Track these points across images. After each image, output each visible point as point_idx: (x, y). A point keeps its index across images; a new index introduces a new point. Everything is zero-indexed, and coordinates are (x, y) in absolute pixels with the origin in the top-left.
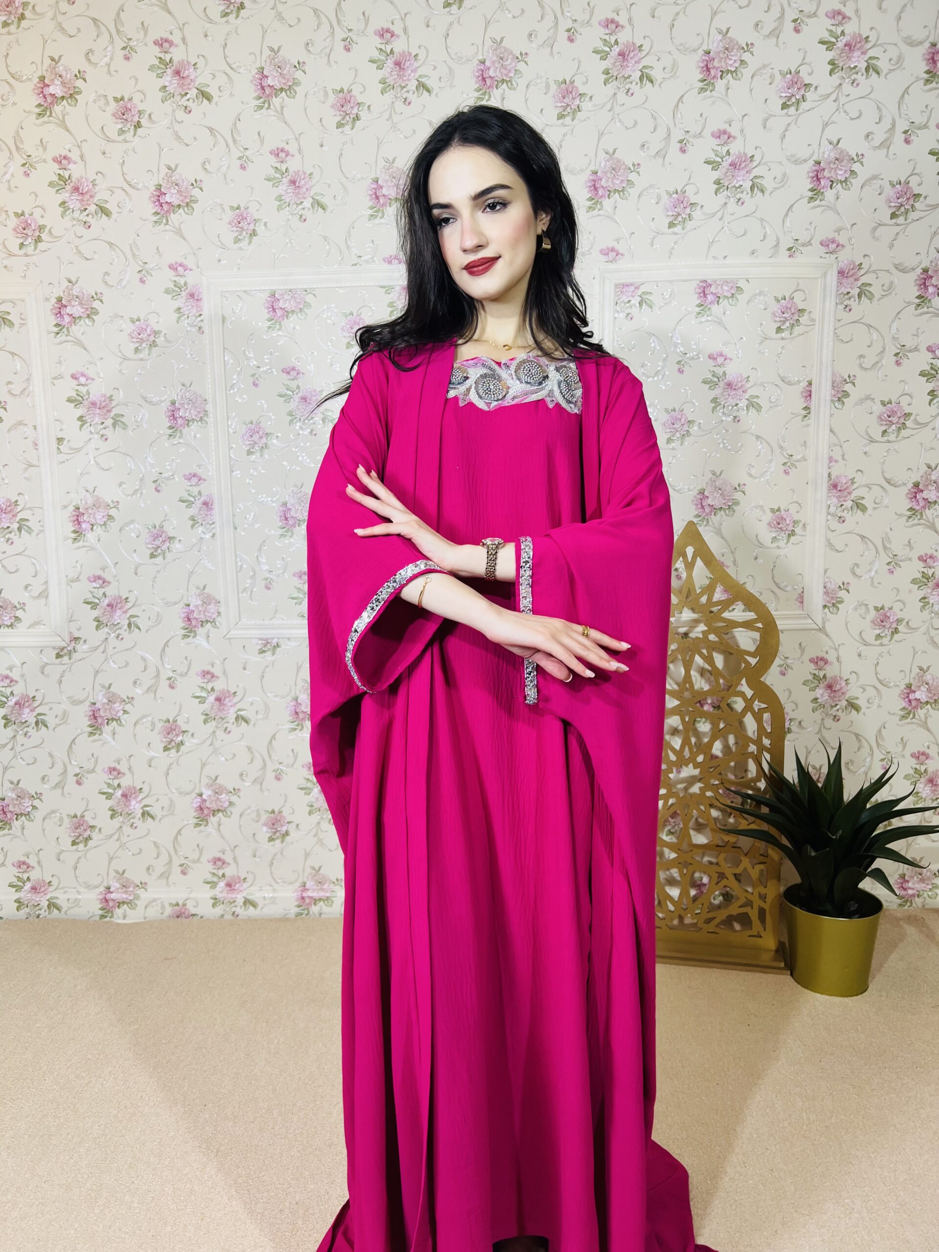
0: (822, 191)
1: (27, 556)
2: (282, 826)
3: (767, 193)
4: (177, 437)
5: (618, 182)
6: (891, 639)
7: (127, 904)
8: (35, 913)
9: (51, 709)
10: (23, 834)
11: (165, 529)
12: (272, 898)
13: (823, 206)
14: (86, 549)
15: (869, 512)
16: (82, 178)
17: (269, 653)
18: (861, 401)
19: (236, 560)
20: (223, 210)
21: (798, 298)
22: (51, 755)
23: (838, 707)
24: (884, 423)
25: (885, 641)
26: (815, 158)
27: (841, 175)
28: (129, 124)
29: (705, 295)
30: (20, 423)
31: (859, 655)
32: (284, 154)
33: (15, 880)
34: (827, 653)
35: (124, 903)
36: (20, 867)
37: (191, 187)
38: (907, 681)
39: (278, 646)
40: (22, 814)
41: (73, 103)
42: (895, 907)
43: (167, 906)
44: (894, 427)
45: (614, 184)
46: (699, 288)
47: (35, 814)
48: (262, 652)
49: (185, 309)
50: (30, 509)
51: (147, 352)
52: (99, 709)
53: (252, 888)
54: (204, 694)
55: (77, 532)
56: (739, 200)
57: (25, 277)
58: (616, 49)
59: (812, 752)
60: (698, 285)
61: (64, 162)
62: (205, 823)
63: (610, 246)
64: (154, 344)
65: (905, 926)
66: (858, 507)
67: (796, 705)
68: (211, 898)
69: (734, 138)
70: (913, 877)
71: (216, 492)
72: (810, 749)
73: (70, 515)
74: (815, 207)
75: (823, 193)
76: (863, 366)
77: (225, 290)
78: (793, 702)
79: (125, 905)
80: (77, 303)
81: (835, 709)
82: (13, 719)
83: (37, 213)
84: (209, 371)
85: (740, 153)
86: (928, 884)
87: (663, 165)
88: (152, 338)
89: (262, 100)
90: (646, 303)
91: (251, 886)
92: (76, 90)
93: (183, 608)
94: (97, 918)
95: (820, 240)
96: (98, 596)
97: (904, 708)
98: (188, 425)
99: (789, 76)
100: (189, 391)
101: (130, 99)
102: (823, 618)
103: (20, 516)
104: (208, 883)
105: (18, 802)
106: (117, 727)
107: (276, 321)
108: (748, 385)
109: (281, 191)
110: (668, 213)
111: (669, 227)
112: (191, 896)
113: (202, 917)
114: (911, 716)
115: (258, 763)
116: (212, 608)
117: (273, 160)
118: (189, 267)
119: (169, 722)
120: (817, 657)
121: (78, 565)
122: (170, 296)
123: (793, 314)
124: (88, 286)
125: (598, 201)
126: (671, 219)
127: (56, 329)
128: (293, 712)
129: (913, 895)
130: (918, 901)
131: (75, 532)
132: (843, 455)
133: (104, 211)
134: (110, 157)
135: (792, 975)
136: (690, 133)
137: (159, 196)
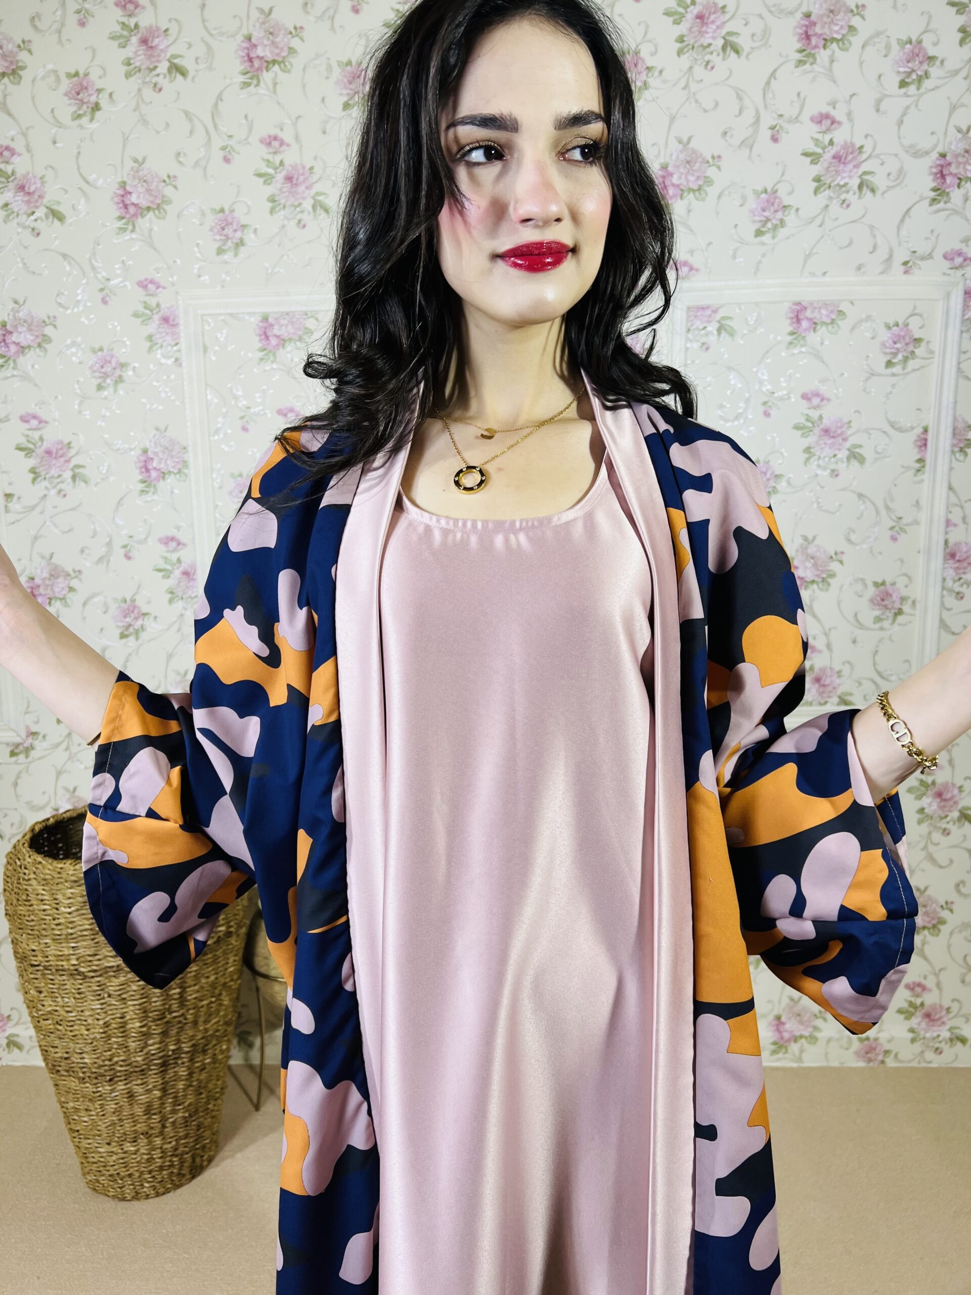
0: (947, 191)
3: (879, 193)
4: (151, 493)
5: (692, 178)
9: (5, 816)
11: (137, 603)
13: (947, 210)
16: (28, 174)
20: (203, 213)
21: (914, 324)
23: (948, 819)
26: (940, 149)
28: (85, 107)
29: (799, 321)
32: (277, 142)
37: (163, 184)
41: (16, 81)
45: (688, 181)
49: (158, 336)
51: (111, 389)
56: (844, 201)
58: (694, 10)
60: (790, 308)
63: (682, 259)
64: (120, 379)
69: (840, 123)
71: (198, 559)
74: (937, 212)
75: (948, 193)
77: (206, 313)
80: (24, 329)
81: (945, 820)
84: (188, 413)
85: (846, 143)
87: (750, 157)
88: (118, 372)
89: (249, 75)
90: (725, 330)
92: (20, 64)
95: (943, 252)
98: (163, 478)
99: (908, 46)
100: (164, 437)
101: (86, 75)
107: (270, 352)
108: (850, 432)
109: (275, 191)
110: (755, 218)
111: (756, 236)
117: (263, 151)
118: (162, 284)
122: (139, 320)
123: (907, 344)
124: (38, 307)
126: (758, 226)
132: (964, 519)
133: (58, 216)
134: (63, 148)
136: (785, 118)
137: (123, 196)
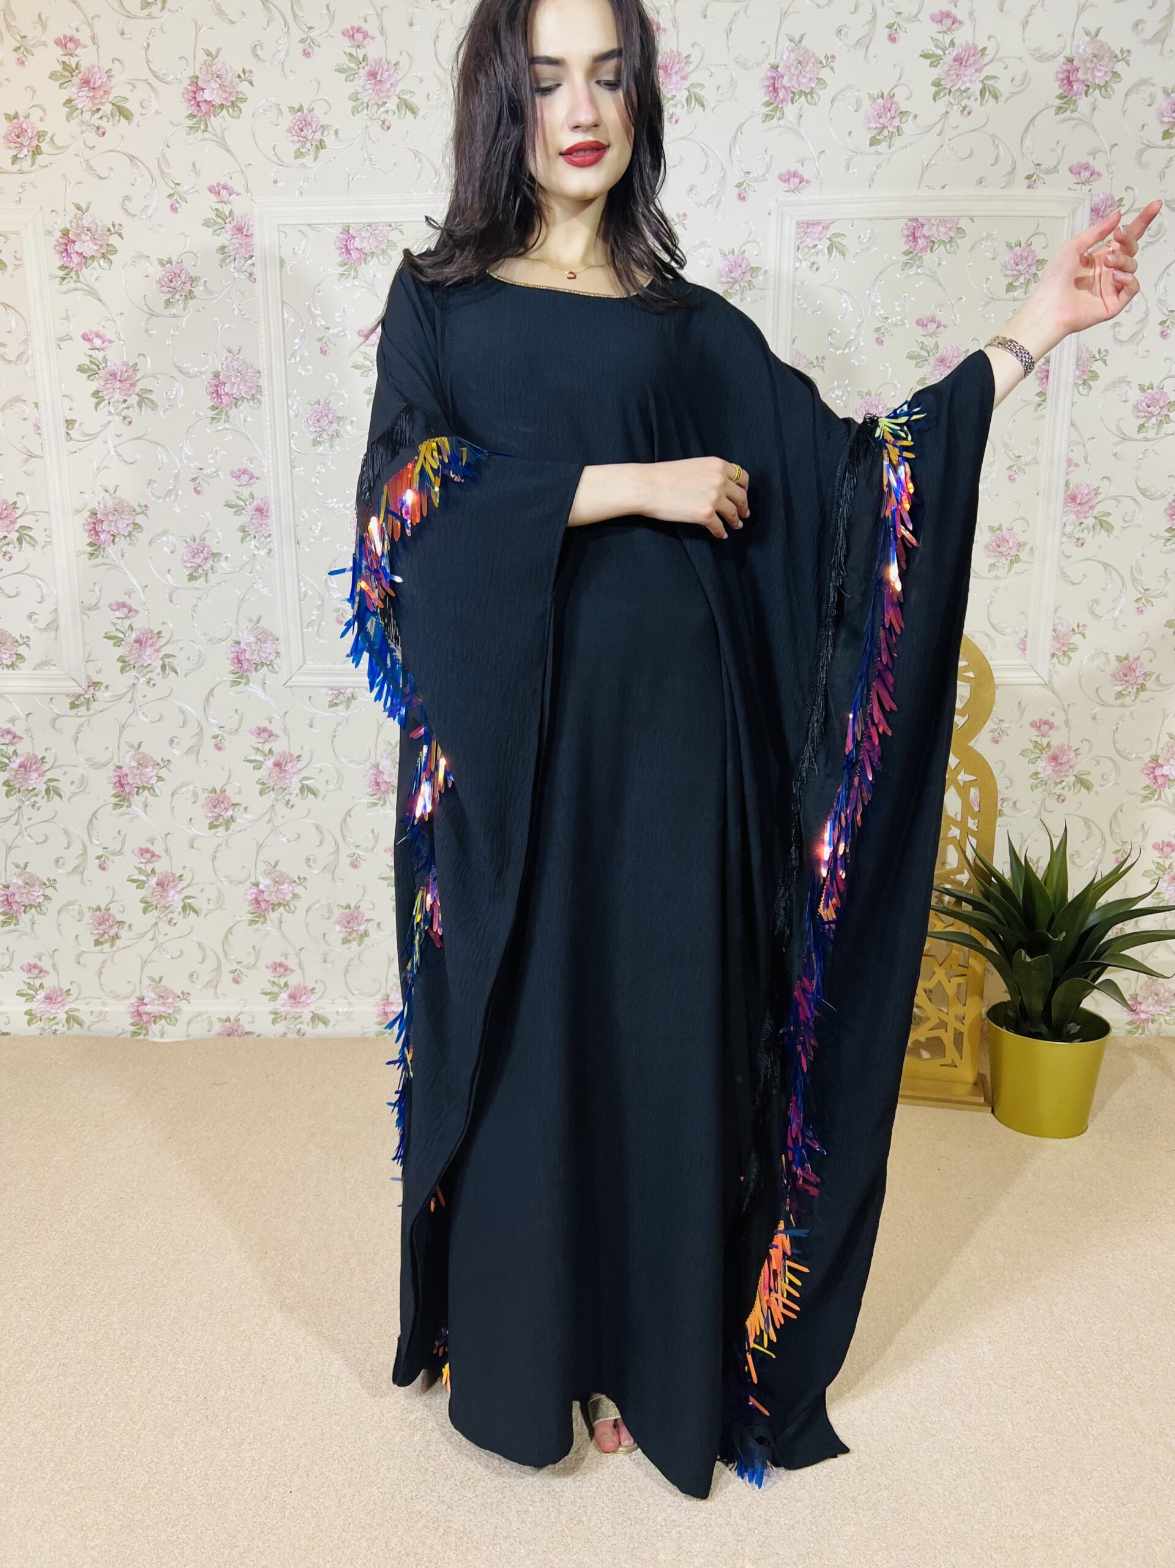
0: (1074, 98)
1: (30, 575)
2: (359, 924)
3: (1002, 99)
4: (222, 421)
5: (805, 81)
6: (1136, 698)
7: (165, 1018)
8: (50, 1028)
9: (65, 774)
10: (33, 930)
11: (206, 542)
12: (347, 1013)
13: (1074, 119)
14: (107, 567)
15: (1116, 532)
16: (93, 67)
17: (342, 707)
18: (1113, 385)
19: (299, 584)
20: (280, 112)
21: (1038, 244)
22: (66, 833)
23: (1064, 784)
24: (1142, 414)
25: (1127, 700)
26: (1067, 53)
27: (1100, 77)
29: (915, 239)
30: (18, 399)
31: (1094, 719)
32: (360, 35)
33: (25, 987)
34: (1053, 715)
35: (161, 1017)
36: (30, 970)
37: (238, 80)
38: (1153, 752)
39: (353, 697)
40: (31, 906)
42: (1122, 1034)
43: (215, 1021)
44: (1154, 420)
45: (799, 83)
46: (908, 230)
47: (48, 906)
48: (333, 705)
49: (231, 248)
50: (33, 513)
51: (181, 306)
52: (127, 775)
53: (320, 1001)
54: (260, 758)
55: (95, 545)
56: (965, 108)
57: (20, 201)
59: (1029, 841)
60: (906, 224)
61: (70, 45)
62: (262, 920)
63: (792, 169)
64: (190, 295)
65: (1135, 1058)
66: (1101, 524)
67: (1011, 781)
68: (271, 1013)
69: (961, 23)
70: (1147, 998)
71: (272, 494)
72: (1025, 838)
73: (84, 522)
74: (1063, 121)
75: (1075, 101)
76: (1118, 337)
77: (283, 223)
78: (1006, 777)
79: (163, 1020)
80: (88, 238)
81: (1059, 786)
82: (17, 786)
83: (36, 114)
84: (263, 332)
85: (968, 44)
86: (1165, 1007)
87: (866, 58)
88: (188, 287)
90: (837, 248)
91: (321, 997)
93: (232, 646)
94: (128, 1035)
95: (1069, 165)
96: (122, 630)
97: (1147, 786)
98: (236, 405)
100: (236, 360)
102: (1050, 671)
103: (20, 522)
104: (266, 994)
105: (26, 890)
106: (150, 798)
107: (351, 267)
109: (357, 88)
110: (870, 125)
111: (871, 145)
112: (245, 1009)
113: (259, 1036)
114: (1156, 796)
115: (329, 846)
116: (268, 647)
117: (346, 42)
118: (235, 190)
119: (215, 792)
120: (1040, 720)
121: (96, 588)
122: (211, 230)
123: (1030, 266)
124: (103, 215)
125: (777, 107)
126: (874, 133)
127: (61, 273)
128: (373, 783)
129: (1146, 1020)
130: (1152, 1027)
131: (91, 544)
132: (1086, 458)
133: (123, 113)
134: (131, 39)
135: (993, 1112)
136: (903, 16)
137: (195, 93)
